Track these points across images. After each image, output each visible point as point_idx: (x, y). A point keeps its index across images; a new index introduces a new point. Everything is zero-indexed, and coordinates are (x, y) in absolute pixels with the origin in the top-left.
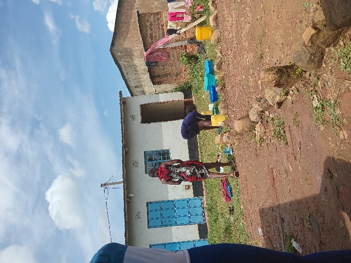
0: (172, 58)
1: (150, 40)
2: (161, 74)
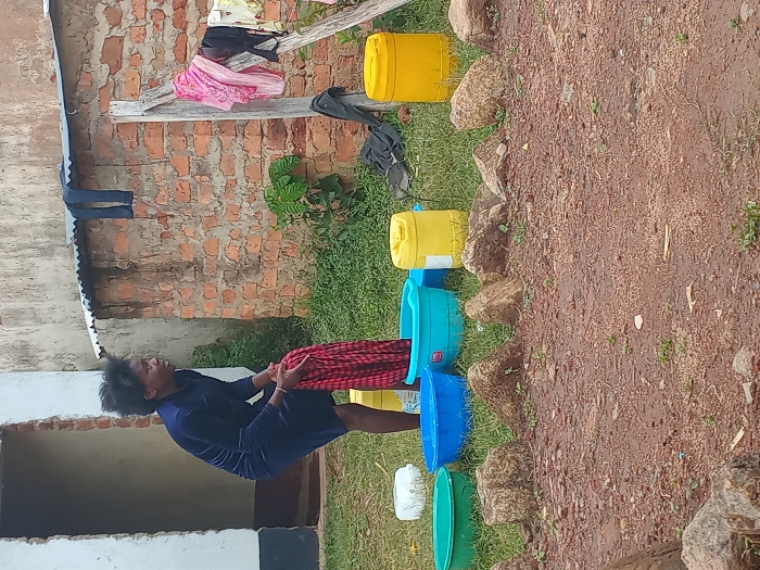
0: (219, 181)
1: (101, 72)
2: (145, 261)
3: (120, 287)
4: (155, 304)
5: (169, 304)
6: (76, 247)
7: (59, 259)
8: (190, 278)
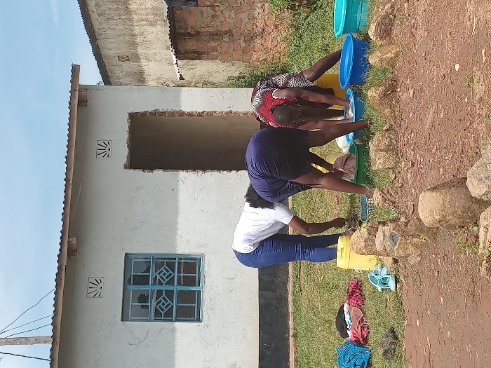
2: (203, 30)
3: (191, 43)
4: (208, 53)
5: (215, 53)
6: (168, 21)
7: (159, 27)
8: (226, 40)
